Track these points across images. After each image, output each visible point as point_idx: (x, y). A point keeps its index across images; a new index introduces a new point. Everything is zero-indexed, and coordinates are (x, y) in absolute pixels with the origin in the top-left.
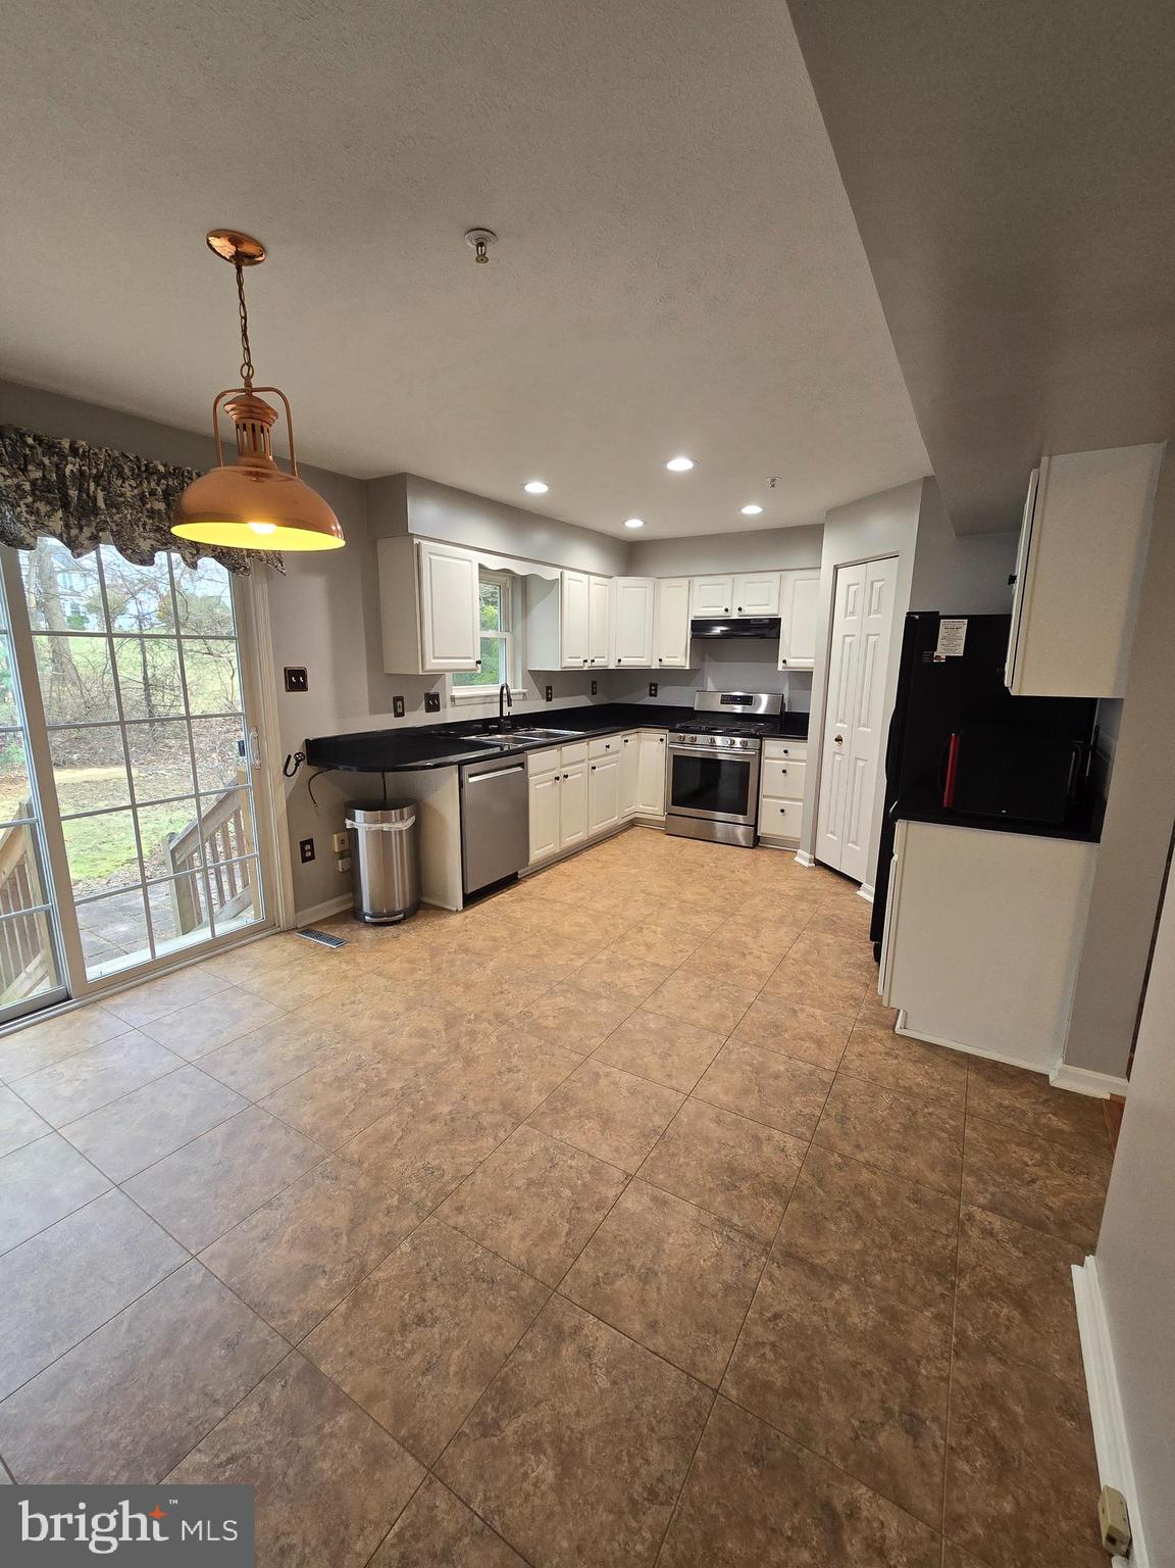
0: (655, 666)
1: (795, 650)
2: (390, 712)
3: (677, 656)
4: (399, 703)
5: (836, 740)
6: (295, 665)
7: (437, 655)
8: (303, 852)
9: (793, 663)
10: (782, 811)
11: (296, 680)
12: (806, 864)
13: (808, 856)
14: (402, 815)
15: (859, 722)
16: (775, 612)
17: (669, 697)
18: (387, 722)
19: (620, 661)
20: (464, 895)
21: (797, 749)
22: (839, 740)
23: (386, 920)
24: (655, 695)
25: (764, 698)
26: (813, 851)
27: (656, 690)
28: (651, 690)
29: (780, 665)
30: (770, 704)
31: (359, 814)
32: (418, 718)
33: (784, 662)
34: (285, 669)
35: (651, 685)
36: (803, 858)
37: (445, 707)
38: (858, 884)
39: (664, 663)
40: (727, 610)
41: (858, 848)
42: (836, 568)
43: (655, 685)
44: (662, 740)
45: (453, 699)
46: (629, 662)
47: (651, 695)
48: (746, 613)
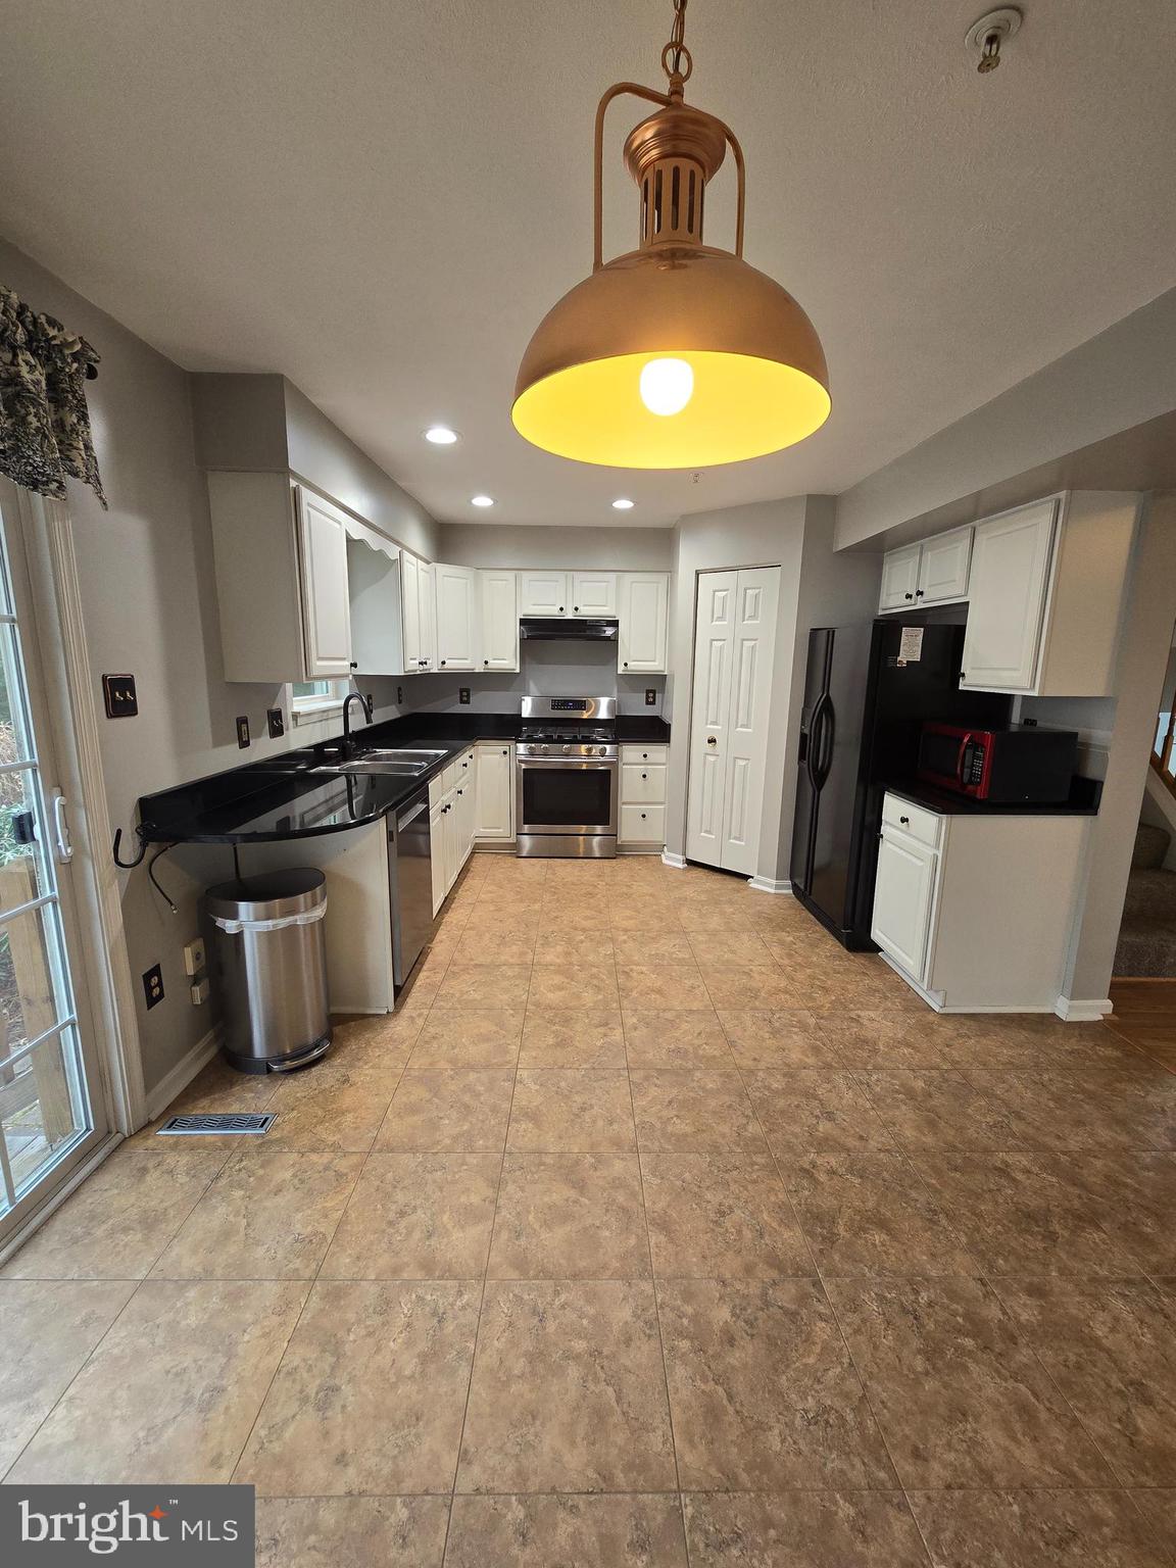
0: (479, 668)
1: (637, 653)
2: (233, 742)
3: (506, 657)
4: (244, 727)
5: (710, 742)
6: (118, 670)
7: (321, 656)
8: (149, 989)
9: (637, 666)
10: (644, 816)
11: (120, 697)
12: (681, 866)
13: (681, 857)
14: (314, 897)
15: (737, 723)
16: (612, 614)
17: (484, 703)
18: (230, 758)
19: (444, 663)
20: (395, 986)
21: (656, 752)
22: (712, 741)
23: (299, 1060)
24: (468, 702)
25: (604, 702)
26: (684, 854)
27: (468, 696)
28: (462, 696)
29: (621, 669)
30: (612, 707)
31: (244, 908)
32: (264, 748)
33: (626, 664)
34: (104, 678)
35: (462, 691)
36: (673, 860)
37: (287, 729)
38: (746, 877)
39: (490, 666)
40: (562, 609)
41: (743, 843)
42: (698, 574)
43: (468, 691)
44: (505, 753)
45: (296, 716)
46: (454, 665)
47: (462, 702)
48: (582, 614)
